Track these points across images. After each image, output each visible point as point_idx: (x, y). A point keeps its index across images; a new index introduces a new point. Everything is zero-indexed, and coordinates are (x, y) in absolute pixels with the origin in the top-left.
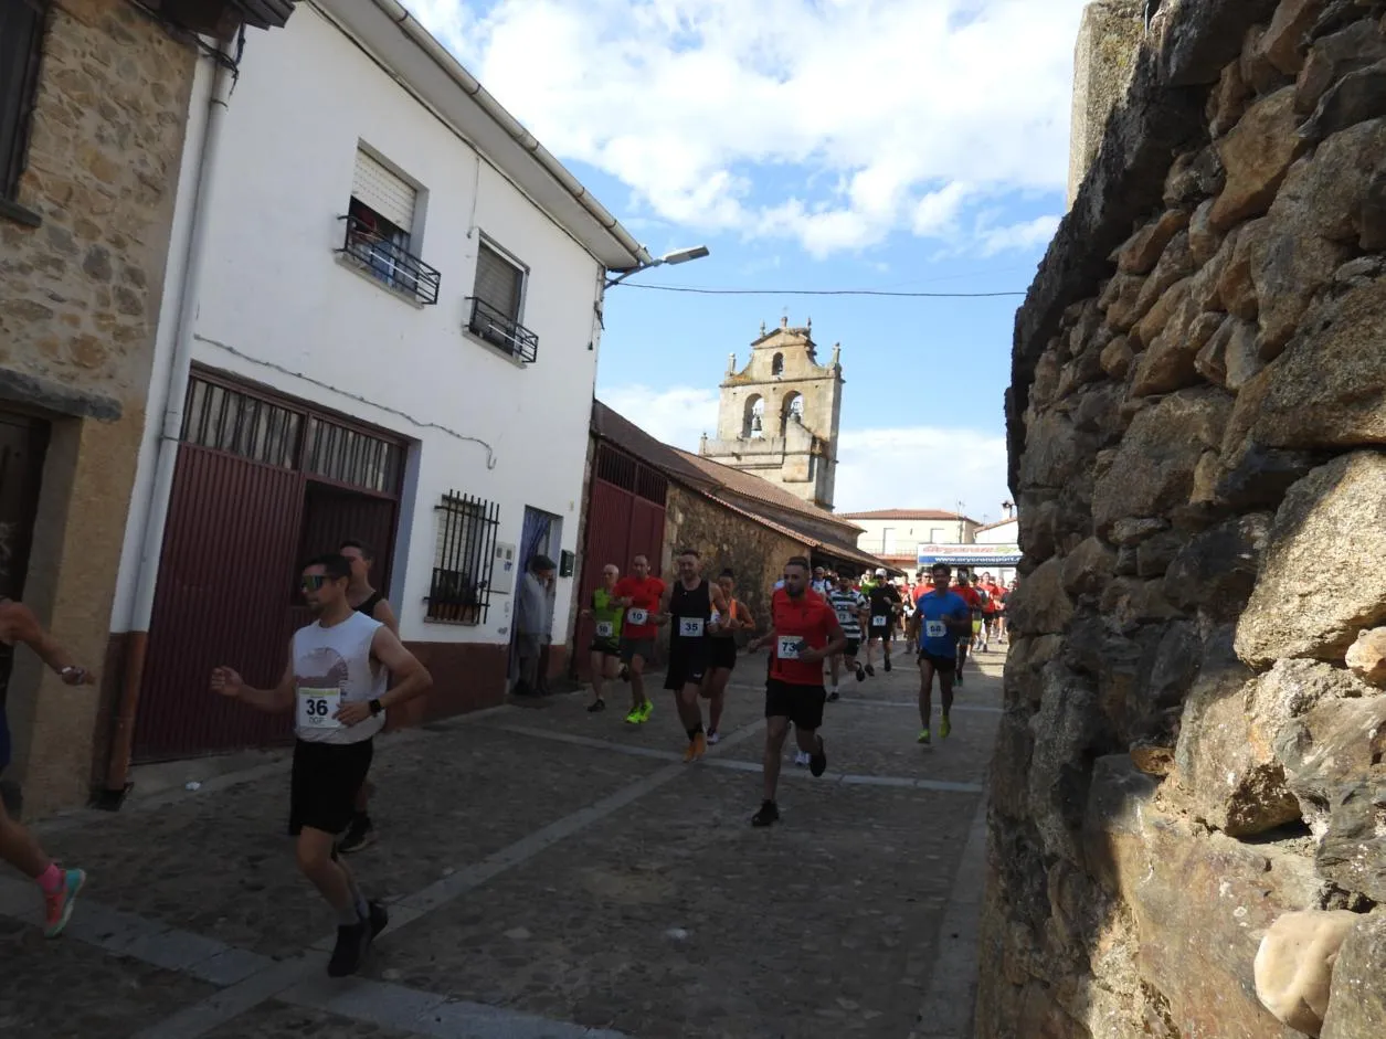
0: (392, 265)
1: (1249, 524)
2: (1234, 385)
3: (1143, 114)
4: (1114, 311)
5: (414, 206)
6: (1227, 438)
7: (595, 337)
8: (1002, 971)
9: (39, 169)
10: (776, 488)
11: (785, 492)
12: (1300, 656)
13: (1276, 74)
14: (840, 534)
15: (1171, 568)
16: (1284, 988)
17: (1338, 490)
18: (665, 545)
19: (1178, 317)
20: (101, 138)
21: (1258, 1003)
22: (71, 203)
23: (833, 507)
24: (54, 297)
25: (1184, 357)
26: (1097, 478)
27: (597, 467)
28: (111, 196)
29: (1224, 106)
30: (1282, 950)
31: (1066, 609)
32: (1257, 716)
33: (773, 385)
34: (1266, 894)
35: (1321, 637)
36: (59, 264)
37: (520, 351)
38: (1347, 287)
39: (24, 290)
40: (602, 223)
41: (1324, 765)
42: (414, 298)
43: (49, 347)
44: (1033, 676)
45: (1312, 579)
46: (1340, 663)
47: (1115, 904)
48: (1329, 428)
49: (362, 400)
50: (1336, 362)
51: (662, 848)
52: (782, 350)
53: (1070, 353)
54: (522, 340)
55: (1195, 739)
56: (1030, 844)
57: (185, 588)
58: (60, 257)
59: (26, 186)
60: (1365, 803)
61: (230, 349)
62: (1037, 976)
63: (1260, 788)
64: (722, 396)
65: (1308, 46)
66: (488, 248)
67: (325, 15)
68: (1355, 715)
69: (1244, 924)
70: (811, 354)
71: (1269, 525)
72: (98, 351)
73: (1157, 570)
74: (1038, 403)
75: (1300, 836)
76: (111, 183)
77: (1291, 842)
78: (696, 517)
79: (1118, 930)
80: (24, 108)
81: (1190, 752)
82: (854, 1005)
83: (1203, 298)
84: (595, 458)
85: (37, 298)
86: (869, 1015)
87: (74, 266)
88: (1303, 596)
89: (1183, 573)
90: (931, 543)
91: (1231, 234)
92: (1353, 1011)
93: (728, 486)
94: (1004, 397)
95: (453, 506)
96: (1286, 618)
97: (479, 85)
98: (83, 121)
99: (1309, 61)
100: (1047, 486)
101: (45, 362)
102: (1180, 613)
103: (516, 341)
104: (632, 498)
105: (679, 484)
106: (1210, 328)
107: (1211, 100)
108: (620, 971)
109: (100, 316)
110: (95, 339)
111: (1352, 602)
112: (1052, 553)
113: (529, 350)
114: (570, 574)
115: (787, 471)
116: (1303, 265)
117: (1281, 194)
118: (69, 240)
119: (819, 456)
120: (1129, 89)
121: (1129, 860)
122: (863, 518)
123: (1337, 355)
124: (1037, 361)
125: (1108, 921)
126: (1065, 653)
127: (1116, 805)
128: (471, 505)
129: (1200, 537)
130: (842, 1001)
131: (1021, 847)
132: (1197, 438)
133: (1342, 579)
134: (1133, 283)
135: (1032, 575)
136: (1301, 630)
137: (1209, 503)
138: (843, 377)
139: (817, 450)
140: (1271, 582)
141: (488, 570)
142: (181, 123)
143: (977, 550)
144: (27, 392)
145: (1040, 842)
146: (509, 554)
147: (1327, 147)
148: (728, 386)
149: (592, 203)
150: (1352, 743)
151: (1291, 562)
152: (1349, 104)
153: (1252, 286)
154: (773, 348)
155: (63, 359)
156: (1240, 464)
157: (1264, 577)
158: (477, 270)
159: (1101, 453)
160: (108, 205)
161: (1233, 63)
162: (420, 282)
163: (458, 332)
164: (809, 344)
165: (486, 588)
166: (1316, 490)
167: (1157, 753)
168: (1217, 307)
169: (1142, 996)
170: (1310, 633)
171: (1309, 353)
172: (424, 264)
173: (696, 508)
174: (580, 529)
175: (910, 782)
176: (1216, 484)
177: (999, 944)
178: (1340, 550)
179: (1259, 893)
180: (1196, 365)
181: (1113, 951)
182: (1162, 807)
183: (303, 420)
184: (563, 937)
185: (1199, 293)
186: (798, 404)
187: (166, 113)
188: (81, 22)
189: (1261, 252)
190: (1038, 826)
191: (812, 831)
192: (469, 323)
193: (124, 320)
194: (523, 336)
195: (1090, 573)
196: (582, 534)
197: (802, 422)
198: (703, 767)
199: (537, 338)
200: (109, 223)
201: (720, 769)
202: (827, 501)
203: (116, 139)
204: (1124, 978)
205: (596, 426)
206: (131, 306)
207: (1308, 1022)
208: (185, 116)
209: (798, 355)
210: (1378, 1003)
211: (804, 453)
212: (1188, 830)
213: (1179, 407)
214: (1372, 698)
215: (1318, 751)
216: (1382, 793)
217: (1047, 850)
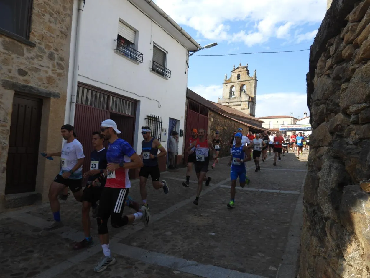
0: (130, 53)
4: (347, 36)
5: (135, 38)
7: (187, 70)
8: (309, 251)
9: (35, 31)
10: (239, 111)
11: (242, 112)
14: (257, 123)
18: (208, 127)
20: (50, 22)
22: (44, 40)
23: (255, 116)
24: (41, 66)
26: (341, 93)
27: (188, 107)
28: (54, 38)
33: (237, 83)
36: (41, 57)
37: (166, 75)
39: (33, 64)
40: (187, 38)
42: (136, 62)
43: (40, 79)
47: (353, 236)
49: (124, 90)
51: (208, 210)
52: (240, 73)
53: (330, 55)
56: (318, 212)
58: (42, 55)
59: (31, 36)
61: (88, 78)
62: (322, 255)
64: (223, 86)
66: (156, 47)
70: (248, 73)
72: (53, 80)
74: (318, 74)
76: (53, 34)
78: (216, 120)
79: (354, 245)
80: (29, 15)
82: (263, 255)
84: (188, 104)
85: (37, 66)
86: (267, 258)
87: (45, 57)
90: (283, 125)
93: (226, 111)
94: (306, 76)
95: (150, 118)
98: (45, 17)
100: (322, 100)
101: (40, 83)
103: (165, 72)
104: (199, 115)
105: (212, 110)
108: (196, 244)
109: (53, 70)
110: (52, 77)
113: (168, 75)
114: (182, 136)
115: (242, 106)
118: (44, 50)
119: (251, 102)
122: (264, 119)
124: (318, 61)
125: (350, 242)
126: (330, 152)
128: (155, 118)
130: (259, 254)
131: (315, 213)
138: (257, 79)
139: (250, 100)
141: (160, 135)
142: (71, 16)
143: (297, 126)
144: (36, 91)
145: (323, 212)
146: (165, 131)
148: (225, 84)
149: (184, 32)
154: (237, 72)
155: (44, 82)
158: (153, 53)
159: (343, 85)
160: (53, 40)
162: (138, 57)
163: (149, 70)
164: (247, 70)
165: (160, 140)
172: (138, 52)
173: (217, 117)
174: (184, 123)
175: (278, 191)
177: (308, 242)
181: (353, 253)
183: (108, 96)
184: (181, 234)
186: (245, 88)
187: (67, 14)
190: (322, 207)
191: (251, 205)
192: (151, 68)
193: (59, 71)
194: (167, 71)
195: (339, 125)
196: (185, 125)
197: (246, 92)
198: (220, 187)
199: (170, 71)
200: (54, 45)
201: (224, 188)
202: (253, 114)
203: (54, 22)
204: (358, 263)
205: (188, 95)
206: (61, 67)
208: (72, 14)
209: (244, 74)
211: (247, 101)
217: (325, 215)
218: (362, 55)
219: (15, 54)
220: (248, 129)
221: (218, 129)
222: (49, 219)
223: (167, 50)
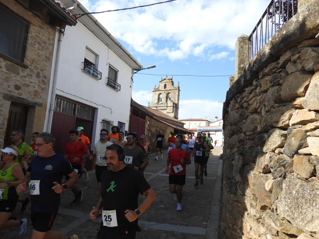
0: (92, 71)
1: (265, 135)
2: (263, 115)
4: (245, 98)
5: (96, 60)
6: (262, 123)
7: (132, 84)
9: (28, 56)
10: (165, 114)
11: (167, 115)
12: (270, 151)
13: (268, 74)
14: (180, 125)
15: (255, 140)
16: (268, 188)
17: (274, 132)
18: (145, 129)
19: (255, 103)
20: (39, 49)
21: (266, 190)
22: (34, 63)
23: (178, 119)
24: (30, 82)
25: (256, 109)
26: (243, 124)
27: (132, 112)
28: (41, 61)
29: (261, 76)
30: (268, 184)
31: (238, 144)
32: (265, 159)
33: (164, 91)
37: (117, 88)
38: (275, 108)
39: (25, 81)
40: (133, 61)
41: (272, 164)
42: (96, 78)
43: (30, 93)
44: (232, 155)
45: (271, 143)
46: (274, 152)
47: (248, 186)
48: (273, 125)
49: (87, 100)
52: (166, 83)
53: (238, 102)
54: (118, 86)
55: (258, 162)
56: (233, 181)
58: (31, 74)
59: (25, 60)
60: (276, 167)
61: (62, 91)
63: (266, 167)
66: (110, 67)
68: (276, 158)
69: (264, 183)
70: (173, 84)
71: (267, 135)
72: (39, 93)
73: (253, 139)
74: (231, 108)
76: (41, 58)
77: (269, 174)
78: (151, 122)
79: (249, 189)
80: (25, 44)
81: (258, 164)
82: (198, 217)
84: (131, 110)
85: (28, 83)
86: (201, 218)
87: (34, 76)
88: (270, 145)
89: (257, 141)
90: (200, 126)
91: (262, 94)
92: (275, 188)
93: (155, 114)
95: (105, 122)
96: (269, 147)
97: (110, 34)
98: (35, 46)
99: (272, 76)
100: (234, 123)
101: (29, 96)
102: (256, 146)
103: (116, 86)
104: (139, 119)
105: (148, 115)
106: (259, 106)
109: (39, 86)
110: (38, 90)
111: (276, 145)
112: (235, 134)
113: (119, 88)
115: (168, 110)
116: (271, 103)
117: (268, 92)
118: (33, 71)
119: (175, 107)
121: (250, 179)
122: (184, 121)
123: (274, 116)
124: (231, 101)
125: (247, 188)
126: (238, 151)
127: (248, 172)
128: (108, 122)
129: (259, 136)
130: (195, 216)
131: (231, 182)
132: (258, 122)
133: (274, 143)
134: (248, 95)
137: (260, 131)
138: (180, 89)
139: (174, 106)
140: (267, 143)
142: (53, 45)
143: (210, 128)
145: (235, 180)
147: (273, 88)
148: (154, 91)
149: (132, 57)
150: (275, 161)
151: (269, 140)
152: (276, 83)
153: (265, 103)
154: (164, 83)
155: (32, 95)
156: (264, 127)
158: (109, 72)
159: (244, 120)
160: (40, 63)
161: (262, 71)
162: (98, 75)
163: (105, 85)
164: (172, 82)
166: (272, 132)
167: (254, 164)
168: (260, 103)
169: (252, 195)
170: (271, 149)
171: (271, 115)
172: (98, 71)
173: (152, 120)
174: (129, 126)
176: (261, 129)
178: (274, 139)
179: (266, 179)
180: (258, 111)
181: (248, 192)
182: (254, 172)
183: (75, 105)
185: (258, 100)
186: (170, 95)
187: (50, 43)
188: (36, 26)
189: (266, 99)
190: (235, 178)
192: (107, 83)
193: (43, 86)
195: (242, 139)
197: (171, 99)
198: (159, 176)
199: (120, 85)
200: (40, 66)
201: (162, 176)
202: (177, 117)
203: (41, 49)
204: (250, 194)
205: (132, 104)
206: (44, 83)
207: (271, 191)
208: (54, 44)
209: (170, 84)
210: (277, 187)
211: (172, 106)
212: (258, 174)
213: (255, 116)
214: (278, 156)
215: (272, 162)
216: (278, 166)
217: (237, 181)
218: (251, 111)
219: (13, 73)
220: (173, 129)
221: (153, 130)
223: (118, 69)
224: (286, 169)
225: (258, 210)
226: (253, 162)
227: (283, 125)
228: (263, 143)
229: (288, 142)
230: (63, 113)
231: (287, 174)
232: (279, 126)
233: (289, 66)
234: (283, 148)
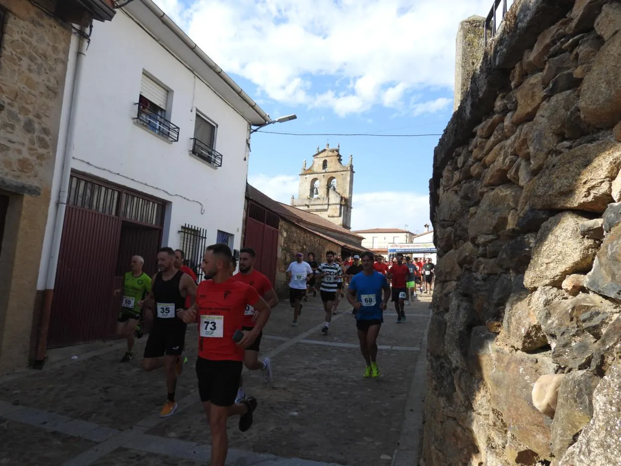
0: (158, 124)
1: (528, 237)
2: (522, 184)
3: (486, 78)
4: (476, 151)
5: (167, 101)
6: (520, 205)
7: (247, 155)
8: (435, 417)
9: (4, 85)
10: (325, 220)
11: (329, 221)
12: (547, 285)
13: (536, 68)
14: (354, 240)
15: (500, 254)
16: (542, 400)
17: (558, 226)
18: (279, 246)
19: (501, 157)
20: (30, 70)
21: (534, 408)
22: (18, 99)
23: (351, 228)
24: (10, 141)
25: (503, 173)
26: (470, 218)
27: (248, 213)
28: (35, 96)
29: (517, 78)
30: (541, 387)
31: (458, 271)
32: (532, 307)
33: (323, 174)
34: (536, 371)
35: (553, 278)
36: (12, 127)
37: (214, 162)
38: (560, 153)
40: (250, 105)
41: (554, 323)
42: (168, 139)
43: (8, 164)
44: (445, 298)
45: (550, 258)
46: (560, 288)
47: (481, 382)
48: (555, 203)
49: (146, 184)
50: (557, 180)
51: (285, 378)
52: (327, 159)
53: (458, 167)
54: (215, 157)
55: (510, 318)
56: (446, 365)
57: (69, 270)
58: (12, 123)
60: (568, 335)
61: (88, 163)
62: (451, 416)
63: (533, 333)
64: (300, 179)
65: (546, 61)
66: (199, 116)
67: (127, 14)
68: (565, 305)
69: (528, 382)
70: (340, 160)
71: (535, 238)
72: (30, 165)
73: (494, 255)
74: (445, 187)
75: (548, 351)
76: (34, 90)
77: (545, 353)
78: (292, 234)
79: (482, 392)
81: (508, 323)
82: (371, 440)
83: (510, 151)
84: (247, 208)
85: (3, 142)
86: (377, 443)
87: (19, 127)
88: (547, 264)
89: (504, 256)
90: (394, 243)
91: (520, 127)
92: (564, 405)
93: (304, 219)
94: (429, 183)
95: (187, 231)
96: (541, 272)
97: (196, 45)
98: (22, 63)
99: (547, 67)
100: (449, 221)
101: (7, 170)
102: (504, 271)
103: (213, 157)
104: (264, 226)
105: (284, 219)
106: (512, 162)
107: (511, 74)
108: (271, 430)
109: (31, 149)
110: (28, 160)
111: (564, 266)
112: (451, 248)
113: (218, 161)
115: (330, 212)
116: (546, 142)
117: (538, 114)
118: (17, 116)
119: (344, 205)
120: (480, 67)
121: (486, 365)
122: (363, 233)
123: (557, 177)
124: (444, 169)
125: (479, 389)
126: (459, 288)
127: (481, 345)
128: (194, 230)
129: (511, 242)
130: (366, 439)
131: (442, 367)
132: (508, 205)
133: (560, 257)
134: (482, 142)
135: (444, 257)
136: (547, 276)
137: (513, 229)
138: (354, 170)
139: (343, 203)
140: (536, 259)
142: (65, 63)
143: (414, 246)
145: (451, 363)
147: (554, 99)
148: (303, 175)
149: (245, 95)
150: (563, 315)
151: (542, 252)
152: (561, 84)
153: (528, 148)
154: (323, 157)
155: (15, 169)
156: (524, 215)
157: (534, 257)
158: (195, 126)
159: (471, 208)
160: (34, 99)
161: (519, 63)
162: (170, 132)
163: (187, 153)
164: (339, 155)
166: (551, 225)
167: (496, 324)
168: (515, 154)
169: (493, 414)
170: (550, 277)
171: (548, 176)
172: (172, 124)
173: (292, 229)
174: (242, 240)
175: (389, 347)
176: (516, 222)
177: (434, 407)
178: (559, 247)
179: (534, 371)
180: (508, 176)
181: (481, 400)
182: (498, 344)
183: (120, 194)
185: (508, 148)
186: (334, 182)
187: (58, 58)
188: (21, 19)
189: (531, 136)
190: (450, 357)
191: (349, 369)
192: (191, 150)
193: (41, 151)
194: (216, 155)
195: (468, 256)
196: (242, 242)
197: (336, 190)
198: (300, 343)
199: (222, 156)
200: (34, 108)
201: (307, 344)
202: (348, 225)
203: (37, 71)
204: (485, 409)
205: (248, 195)
206: (44, 145)
207: (550, 412)
208: (67, 60)
209: (334, 160)
210: (572, 401)
211: (337, 204)
212: (508, 351)
213: (502, 192)
214: (571, 300)
215: (553, 318)
216: (574, 331)
217: (453, 366)
218: (490, 179)
220: (340, 249)
221: (294, 250)
222: (17, 402)
223: (216, 122)
224: (604, 343)
225: (509, 461)
226: (494, 317)
227: (590, 198)
228: (523, 262)
229: (610, 253)
230: (91, 211)
231: (609, 360)
232: (576, 205)
233: (607, 15)
234: (590, 273)
